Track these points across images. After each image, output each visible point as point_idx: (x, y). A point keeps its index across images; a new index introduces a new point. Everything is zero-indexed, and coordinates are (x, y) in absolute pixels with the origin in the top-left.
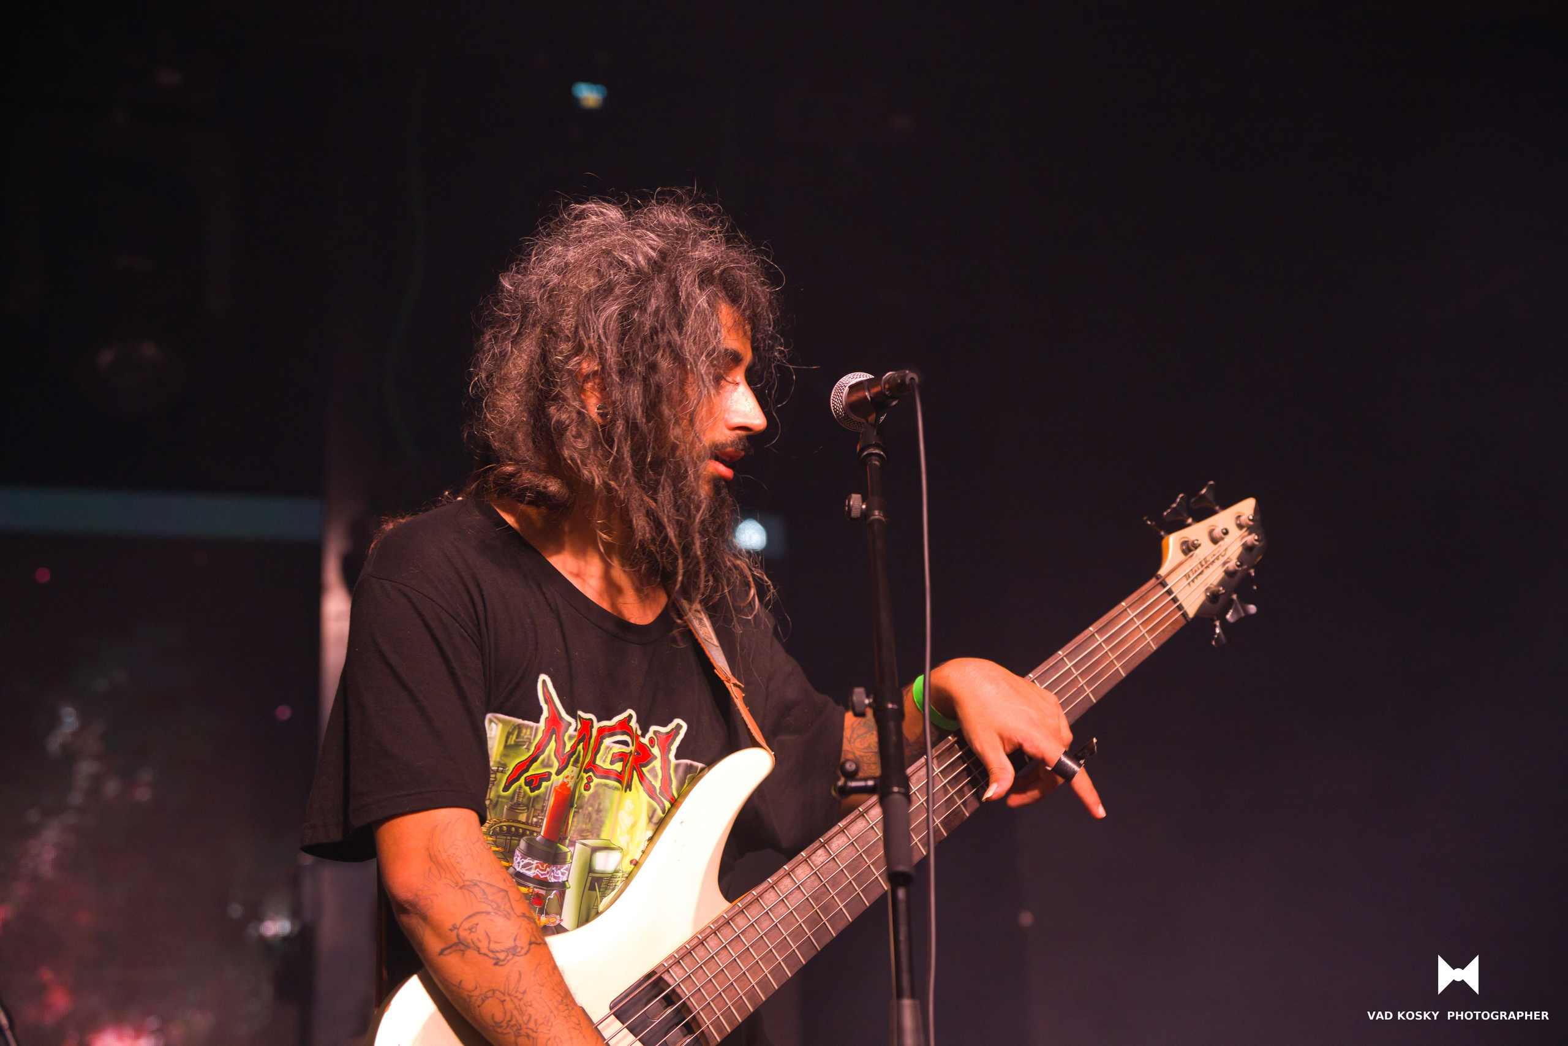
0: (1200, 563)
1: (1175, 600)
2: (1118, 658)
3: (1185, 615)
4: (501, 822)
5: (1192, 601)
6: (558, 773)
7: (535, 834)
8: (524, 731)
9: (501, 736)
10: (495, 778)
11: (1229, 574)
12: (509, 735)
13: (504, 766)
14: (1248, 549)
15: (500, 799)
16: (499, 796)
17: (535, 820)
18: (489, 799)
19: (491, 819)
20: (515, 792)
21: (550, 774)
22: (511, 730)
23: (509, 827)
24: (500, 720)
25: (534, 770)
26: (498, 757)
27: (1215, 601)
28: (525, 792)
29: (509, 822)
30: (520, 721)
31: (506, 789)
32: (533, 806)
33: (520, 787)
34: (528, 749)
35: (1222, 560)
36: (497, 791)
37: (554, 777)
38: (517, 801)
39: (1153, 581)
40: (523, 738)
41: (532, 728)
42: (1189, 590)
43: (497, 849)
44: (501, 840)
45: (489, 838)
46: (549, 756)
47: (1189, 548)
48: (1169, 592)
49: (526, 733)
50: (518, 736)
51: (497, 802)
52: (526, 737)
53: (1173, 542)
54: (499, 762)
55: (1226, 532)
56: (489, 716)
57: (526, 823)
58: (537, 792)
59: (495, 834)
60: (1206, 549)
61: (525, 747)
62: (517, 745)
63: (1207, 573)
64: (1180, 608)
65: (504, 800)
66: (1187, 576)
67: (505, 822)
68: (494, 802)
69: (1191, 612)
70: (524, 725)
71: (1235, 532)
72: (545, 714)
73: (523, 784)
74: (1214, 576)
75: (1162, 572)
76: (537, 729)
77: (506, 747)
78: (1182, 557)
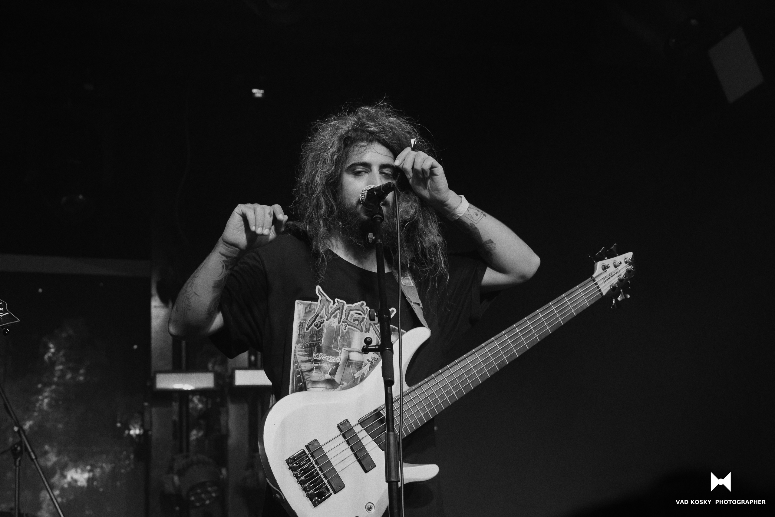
0: (609, 274)
1: (598, 287)
2: (574, 308)
3: (602, 294)
4: (307, 343)
5: (605, 289)
6: (327, 320)
7: (320, 344)
8: (312, 305)
9: (303, 309)
10: (303, 326)
11: (620, 280)
12: (306, 308)
13: (305, 320)
14: (628, 271)
15: (305, 334)
16: (305, 333)
17: (319, 338)
18: (301, 334)
19: (303, 342)
20: (311, 330)
21: (324, 320)
22: (307, 306)
23: (310, 344)
24: (302, 303)
25: (318, 320)
26: (303, 317)
27: (614, 291)
28: (315, 330)
29: (310, 342)
30: (310, 302)
31: (307, 329)
32: (318, 334)
33: (313, 328)
34: (314, 312)
35: (618, 275)
36: (304, 331)
37: (325, 321)
38: (313, 333)
39: (590, 278)
40: (312, 308)
41: (315, 304)
42: (604, 284)
43: (307, 353)
44: (308, 349)
45: (303, 350)
46: (323, 314)
47: (605, 268)
48: (596, 284)
49: (313, 306)
50: (310, 308)
51: (304, 335)
52: (313, 308)
53: (599, 265)
54: (303, 319)
55: (621, 263)
56: (297, 301)
57: (317, 341)
58: (319, 328)
59: (305, 348)
60: (612, 269)
61: (313, 311)
62: (310, 311)
63: (612, 279)
64: (600, 290)
65: (307, 334)
66: (603, 279)
67: (309, 342)
68: (303, 335)
69: (604, 293)
70: (312, 303)
71: (624, 264)
72: (320, 298)
73: (314, 326)
74: (614, 280)
75: (594, 276)
76: (317, 304)
77: (305, 313)
78: (602, 271)
